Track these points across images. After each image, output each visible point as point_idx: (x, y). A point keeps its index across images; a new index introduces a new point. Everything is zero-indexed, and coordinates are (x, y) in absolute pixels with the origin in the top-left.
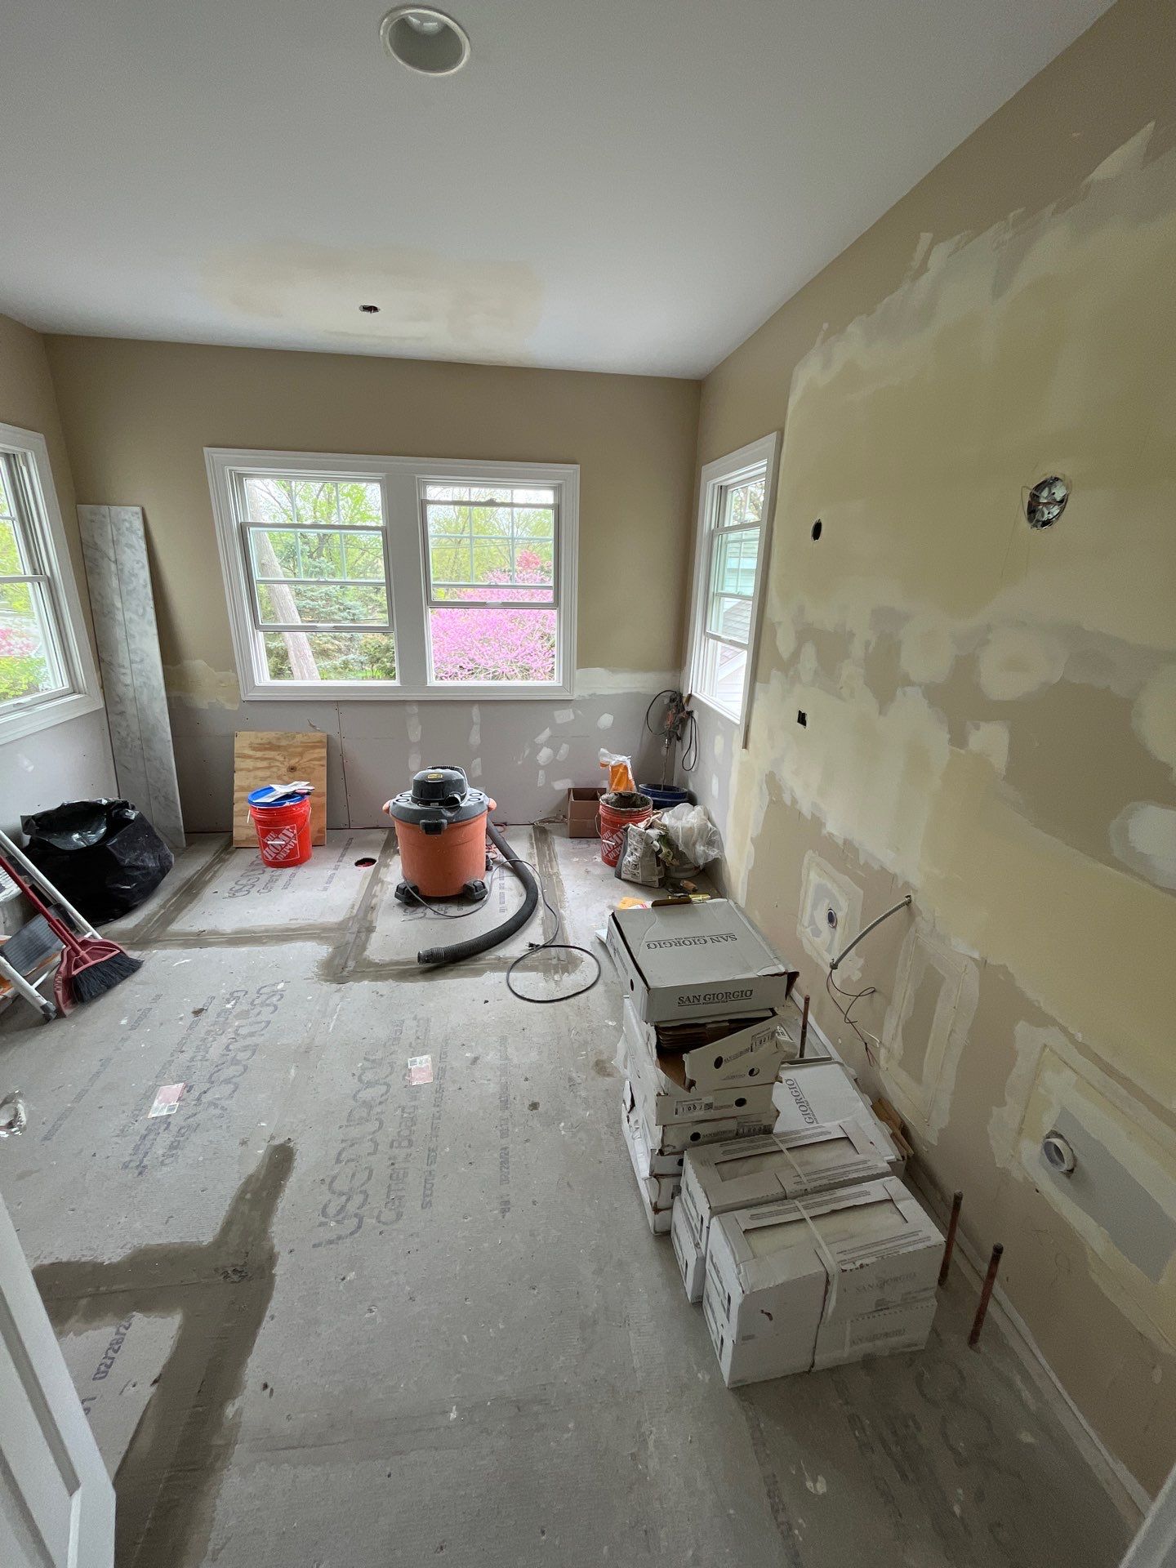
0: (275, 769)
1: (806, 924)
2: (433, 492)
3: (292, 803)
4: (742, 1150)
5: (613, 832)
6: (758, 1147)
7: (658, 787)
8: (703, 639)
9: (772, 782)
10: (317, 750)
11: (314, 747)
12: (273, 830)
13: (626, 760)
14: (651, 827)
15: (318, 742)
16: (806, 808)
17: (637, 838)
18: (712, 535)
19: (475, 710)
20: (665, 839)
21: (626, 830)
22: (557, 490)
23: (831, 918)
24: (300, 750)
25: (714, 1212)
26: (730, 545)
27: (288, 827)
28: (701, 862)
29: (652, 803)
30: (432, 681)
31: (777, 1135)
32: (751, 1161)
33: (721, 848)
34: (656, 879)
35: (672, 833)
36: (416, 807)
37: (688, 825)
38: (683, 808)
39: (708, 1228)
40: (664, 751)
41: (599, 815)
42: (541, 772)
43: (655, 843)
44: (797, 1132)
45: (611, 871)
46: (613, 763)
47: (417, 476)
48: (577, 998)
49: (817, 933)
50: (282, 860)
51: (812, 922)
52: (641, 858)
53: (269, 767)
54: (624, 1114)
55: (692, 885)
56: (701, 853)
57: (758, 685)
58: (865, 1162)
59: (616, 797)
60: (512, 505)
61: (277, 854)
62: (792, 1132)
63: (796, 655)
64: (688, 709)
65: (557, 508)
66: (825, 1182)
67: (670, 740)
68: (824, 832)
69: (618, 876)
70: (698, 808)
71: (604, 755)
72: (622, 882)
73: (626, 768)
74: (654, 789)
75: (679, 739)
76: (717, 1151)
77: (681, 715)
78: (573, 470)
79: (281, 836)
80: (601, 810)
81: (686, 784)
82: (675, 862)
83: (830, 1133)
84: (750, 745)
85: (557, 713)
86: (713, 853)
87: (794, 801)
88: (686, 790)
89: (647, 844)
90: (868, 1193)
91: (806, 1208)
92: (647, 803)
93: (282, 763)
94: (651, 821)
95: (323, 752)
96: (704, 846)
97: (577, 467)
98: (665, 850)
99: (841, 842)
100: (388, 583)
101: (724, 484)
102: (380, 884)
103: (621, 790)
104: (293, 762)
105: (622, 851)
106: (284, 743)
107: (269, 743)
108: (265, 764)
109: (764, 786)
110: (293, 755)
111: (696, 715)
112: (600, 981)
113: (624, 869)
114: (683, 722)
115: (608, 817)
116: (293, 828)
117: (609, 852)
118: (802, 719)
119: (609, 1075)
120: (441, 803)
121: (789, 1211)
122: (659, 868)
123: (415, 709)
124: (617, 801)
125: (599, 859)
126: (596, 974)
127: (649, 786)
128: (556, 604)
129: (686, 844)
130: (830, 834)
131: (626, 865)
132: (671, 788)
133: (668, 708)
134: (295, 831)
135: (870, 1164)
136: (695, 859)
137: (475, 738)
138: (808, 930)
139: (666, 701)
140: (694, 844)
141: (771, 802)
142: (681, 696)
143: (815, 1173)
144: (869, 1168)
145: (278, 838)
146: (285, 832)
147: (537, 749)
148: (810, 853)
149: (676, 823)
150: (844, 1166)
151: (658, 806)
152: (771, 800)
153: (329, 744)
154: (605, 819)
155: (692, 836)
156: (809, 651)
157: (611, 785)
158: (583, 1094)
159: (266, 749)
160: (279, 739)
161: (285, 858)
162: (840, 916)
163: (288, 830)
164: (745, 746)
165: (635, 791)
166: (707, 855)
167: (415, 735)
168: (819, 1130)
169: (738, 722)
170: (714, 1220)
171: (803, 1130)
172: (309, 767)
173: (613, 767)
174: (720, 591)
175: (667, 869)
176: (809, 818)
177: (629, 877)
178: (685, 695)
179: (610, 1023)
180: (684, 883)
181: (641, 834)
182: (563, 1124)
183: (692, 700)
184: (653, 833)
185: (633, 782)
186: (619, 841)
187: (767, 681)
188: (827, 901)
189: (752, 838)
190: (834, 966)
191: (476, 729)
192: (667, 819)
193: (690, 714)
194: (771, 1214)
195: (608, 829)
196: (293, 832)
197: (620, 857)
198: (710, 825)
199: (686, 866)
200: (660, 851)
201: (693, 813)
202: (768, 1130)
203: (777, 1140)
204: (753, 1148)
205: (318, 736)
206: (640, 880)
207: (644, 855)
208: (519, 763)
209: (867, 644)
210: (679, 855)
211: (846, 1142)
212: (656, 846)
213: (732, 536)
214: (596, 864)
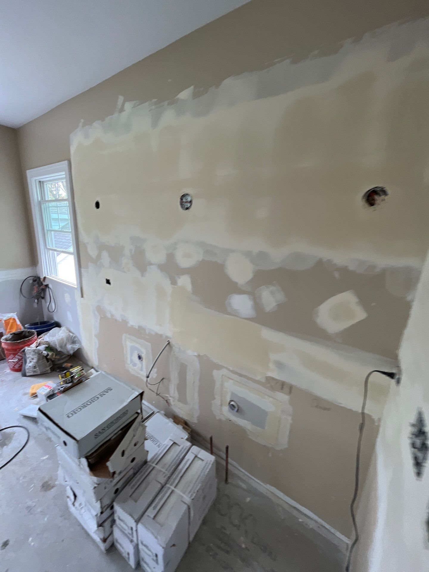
1: (129, 363)
4: (138, 480)
5: (15, 354)
6: (144, 473)
7: (36, 324)
8: (46, 252)
9: (99, 310)
13: (14, 315)
14: (39, 344)
16: (118, 317)
17: (32, 353)
18: (40, 203)
20: (49, 348)
21: (24, 351)
23: (140, 358)
25: (137, 521)
26: (50, 208)
28: (72, 352)
29: (36, 333)
31: (150, 462)
32: (145, 482)
33: (80, 343)
34: (48, 368)
35: (52, 344)
37: (60, 338)
38: (55, 330)
39: (136, 530)
40: (35, 306)
41: (3, 349)
43: (44, 352)
44: (156, 454)
45: (19, 374)
46: (5, 318)
49: (136, 365)
51: (132, 361)
52: (37, 362)
54: (70, 504)
55: (69, 365)
56: (70, 348)
58: (182, 448)
59: (11, 336)
62: (155, 456)
63: (99, 256)
64: (45, 283)
66: (174, 467)
67: (38, 299)
68: (129, 325)
69: (24, 375)
70: (63, 328)
72: (29, 378)
73: (14, 319)
74: (35, 325)
75: (43, 298)
76: (128, 490)
77: (42, 287)
80: (3, 345)
81: (52, 318)
82: (58, 357)
83: (168, 445)
84: (85, 296)
86: (76, 347)
87: (112, 316)
88: (53, 321)
89: (39, 354)
90: (188, 460)
91: (171, 485)
92: (33, 333)
94: (38, 342)
96: (71, 344)
98: (50, 354)
99: (137, 328)
101: (41, 180)
103: (14, 331)
105: (24, 363)
109: (96, 312)
111: (50, 286)
113: (27, 371)
114: (44, 290)
115: (10, 348)
117: (15, 365)
118: (108, 282)
119: (53, 487)
121: (166, 492)
122: (49, 363)
124: (12, 337)
125: (8, 371)
126: (27, 436)
127: (31, 325)
129: (61, 347)
130: (132, 326)
131: (28, 369)
132: (44, 323)
133: (33, 285)
135: (185, 447)
136: (68, 352)
138: (131, 365)
139: (31, 282)
140: (66, 345)
141: (101, 318)
142: (39, 278)
143: (169, 466)
144: (185, 449)
148: (124, 336)
149: (53, 339)
150: (177, 456)
151: (39, 334)
154: (7, 350)
155: (63, 342)
156: (105, 254)
157: (6, 330)
158: (39, 510)
162: (143, 355)
164: (82, 296)
165: (22, 329)
166: (74, 348)
168: (165, 446)
169: (76, 287)
170: (140, 525)
171: (158, 451)
173: (5, 321)
174: (50, 229)
175: (53, 361)
176: (121, 321)
177: (32, 374)
178: (42, 278)
179: (44, 458)
180: (65, 365)
181: (34, 351)
183: (46, 280)
184: (42, 348)
185: (21, 325)
186: (20, 358)
187: (87, 267)
188: (136, 352)
189: (95, 336)
190: (148, 377)
192: (47, 338)
193: (47, 286)
194: (161, 499)
195: (10, 354)
197: (23, 366)
198: (71, 334)
199: (63, 357)
200: (48, 355)
201: (61, 331)
202: (146, 462)
203: (154, 465)
204: (143, 475)
206: (39, 373)
207: (39, 360)
209: (131, 250)
210: (58, 353)
211: (174, 444)
212: (44, 354)
213: (51, 204)
214: (8, 374)
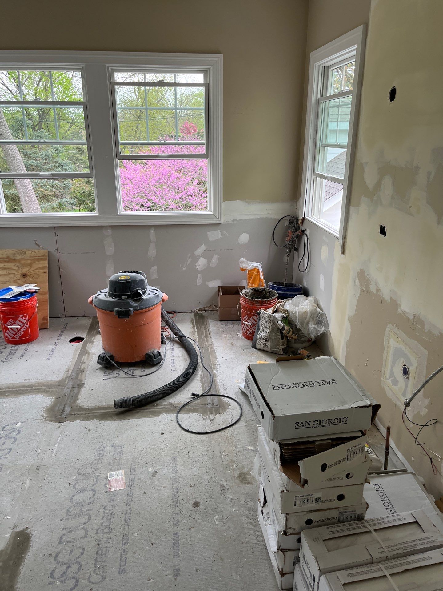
0: (12, 276)
1: (388, 377)
2: (119, 77)
3: (24, 299)
4: (342, 531)
5: (250, 316)
6: (354, 529)
7: (282, 284)
8: (312, 178)
9: (362, 277)
10: (41, 262)
11: (39, 260)
12: (11, 318)
13: (258, 266)
14: (277, 311)
15: (42, 256)
16: (386, 294)
17: (267, 319)
18: (318, 102)
19: (152, 231)
20: (287, 319)
21: (259, 314)
22: (207, 73)
23: (405, 371)
24: (29, 262)
25: (323, 572)
26: (331, 110)
27: (22, 316)
28: (313, 336)
29: (277, 296)
30: (122, 212)
31: (368, 521)
32: (349, 539)
33: (327, 325)
34: (281, 348)
35: (292, 317)
36: (111, 299)
37: (304, 310)
38: (299, 298)
39: (318, 583)
40: (285, 259)
41: (240, 304)
42: (199, 275)
43: (280, 322)
44: (382, 519)
45: (249, 343)
46: (249, 268)
47: (107, 65)
48: (226, 431)
49: (395, 382)
50: (18, 339)
51: (392, 374)
52: (270, 334)
53: (8, 274)
54: (260, 509)
55: (306, 352)
56: (313, 329)
57: (352, 208)
58: (429, 538)
59: (251, 292)
60: (175, 85)
61: (15, 335)
62: (377, 519)
63: (378, 185)
64: (302, 228)
65: (207, 86)
66: (401, 551)
67: (290, 250)
68: (399, 310)
69: (254, 347)
70: (310, 298)
71: (243, 262)
72: (257, 351)
73: (258, 271)
74: (279, 285)
75: (296, 250)
76: (325, 532)
77: (297, 233)
78: (218, 58)
79: (17, 322)
80: (242, 301)
81: (301, 282)
82: (295, 336)
83: (405, 519)
84: (347, 251)
85: (209, 234)
86: (321, 329)
87: (378, 290)
88: (301, 286)
89: (274, 323)
90: (431, 558)
91: (387, 568)
92: (274, 295)
93: (17, 271)
94: (276, 307)
95: (46, 263)
96: (315, 325)
97: (221, 56)
98: (287, 328)
99: (411, 317)
100: (89, 143)
101: (327, 65)
102: (87, 355)
103: (255, 286)
104: (24, 270)
105: (256, 328)
106: (18, 257)
107: (8, 257)
108: (5, 272)
109: (357, 280)
110: (24, 266)
111: (308, 232)
112: (242, 419)
113: (258, 341)
114: (299, 238)
115: (246, 305)
116: (25, 316)
117: (248, 330)
118: (383, 231)
119: (249, 483)
120: (129, 296)
121: (375, 571)
122: (283, 340)
123: (110, 231)
124: (252, 294)
125: (241, 335)
126: (240, 414)
127: (275, 283)
128: (207, 156)
129: (302, 323)
130: (404, 312)
131: (259, 339)
132: (291, 285)
133: (289, 228)
134: (27, 319)
135: (432, 539)
136: (309, 334)
137: (152, 252)
138: (389, 381)
139: (287, 223)
140: (308, 324)
141: (362, 291)
142: (297, 219)
143: (394, 545)
144: (432, 542)
145: (15, 323)
146: (20, 319)
147: (196, 259)
148: (389, 326)
149: (294, 308)
150: (414, 541)
151: (282, 297)
152: (362, 289)
153: (50, 257)
154: (244, 307)
155: (306, 318)
156: (387, 182)
157: (248, 283)
158: (231, 496)
159: (5, 262)
160: (14, 254)
161: (20, 337)
162: (412, 370)
163: (22, 317)
164: (343, 252)
165: (265, 287)
166: (317, 331)
167: (110, 250)
168: (399, 517)
169: (338, 236)
170: (323, 577)
171: (385, 518)
172: (36, 274)
173: (249, 271)
174: (324, 143)
175: (288, 341)
176: (389, 301)
177: (261, 347)
178: (300, 218)
179: (249, 448)
180: (301, 351)
181: (269, 317)
182: (216, 517)
183: (305, 222)
184: (278, 315)
185: (264, 281)
186: (254, 322)
187: (358, 206)
188: (402, 359)
189: (348, 318)
190: (407, 404)
191: (152, 246)
192: (288, 306)
193: (304, 232)
194: (362, 573)
195: (246, 314)
196: (25, 319)
197: (256, 333)
198: (319, 310)
199: (303, 339)
200: (283, 328)
201: (307, 301)
202: (361, 518)
203: (366, 523)
204: (350, 530)
205: (43, 252)
206: (269, 349)
207: (272, 331)
208: (184, 269)
209: (429, 174)
210: (297, 331)
211: (416, 525)
212: (280, 325)
213: (332, 103)
214: (239, 339)
